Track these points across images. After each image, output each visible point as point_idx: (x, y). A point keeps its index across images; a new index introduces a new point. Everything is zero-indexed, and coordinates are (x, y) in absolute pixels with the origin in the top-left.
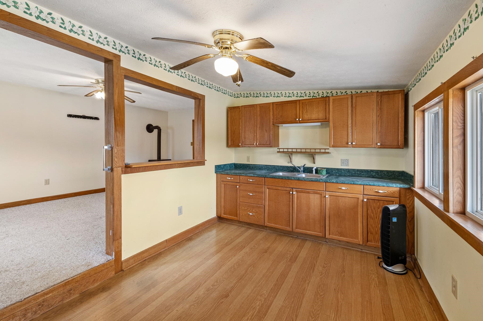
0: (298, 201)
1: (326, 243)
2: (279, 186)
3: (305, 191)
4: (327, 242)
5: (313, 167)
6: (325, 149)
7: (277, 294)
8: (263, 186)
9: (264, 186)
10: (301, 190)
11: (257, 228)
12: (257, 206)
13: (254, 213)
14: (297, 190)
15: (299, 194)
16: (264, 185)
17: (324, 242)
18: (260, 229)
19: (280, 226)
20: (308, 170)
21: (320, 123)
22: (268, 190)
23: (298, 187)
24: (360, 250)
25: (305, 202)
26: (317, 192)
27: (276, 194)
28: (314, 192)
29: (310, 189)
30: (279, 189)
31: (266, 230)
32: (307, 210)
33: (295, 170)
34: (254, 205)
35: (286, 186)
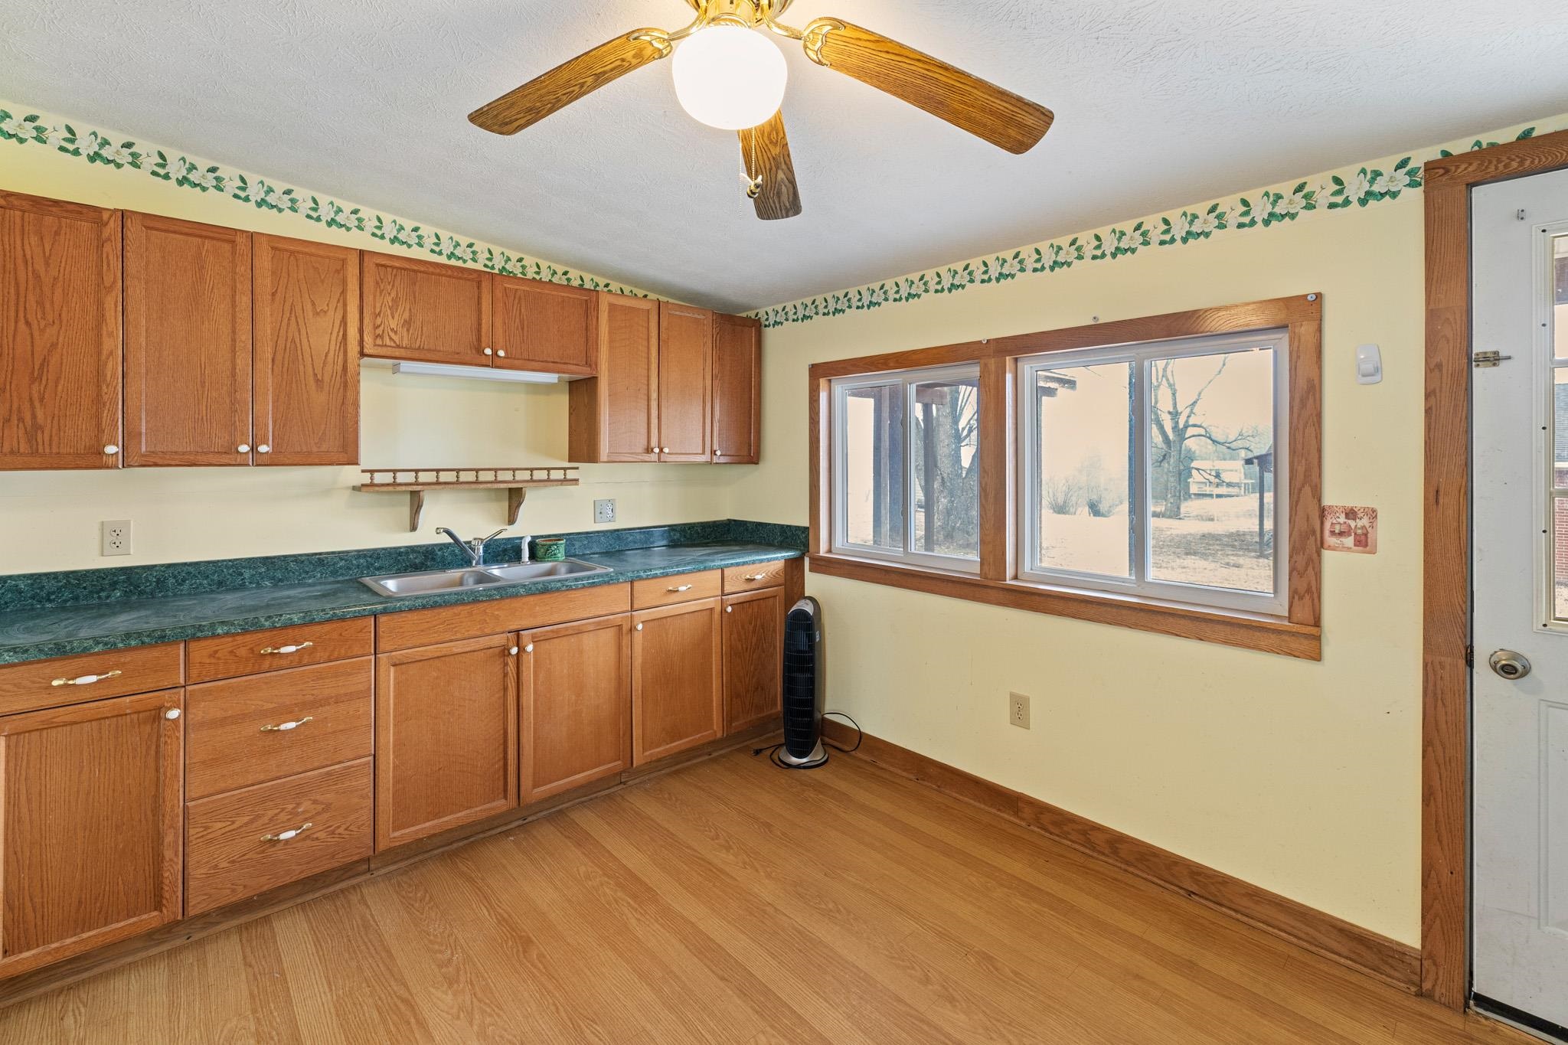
0: (541, 676)
1: (622, 786)
2: (459, 636)
3: (566, 629)
4: (624, 783)
5: (521, 538)
6: (548, 469)
7: (788, 1006)
8: (371, 660)
9: (373, 657)
10: (552, 631)
11: (310, 897)
12: (328, 774)
13: (306, 820)
14: (536, 633)
15: (546, 646)
16: (373, 652)
17: (617, 785)
18: (331, 889)
19: (459, 815)
20: (504, 551)
21: (556, 376)
22: (395, 672)
23: (539, 621)
24: (707, 757)
25: (565, 671)
26: (608, 620)
27: (437, 678)
28: (599, 623)
29: (585, 616)
30: (456, 650)
31: (368, 876)
32: (574, 697)
33: (433, 559)
34: (304, 778)
35: (487, 631)
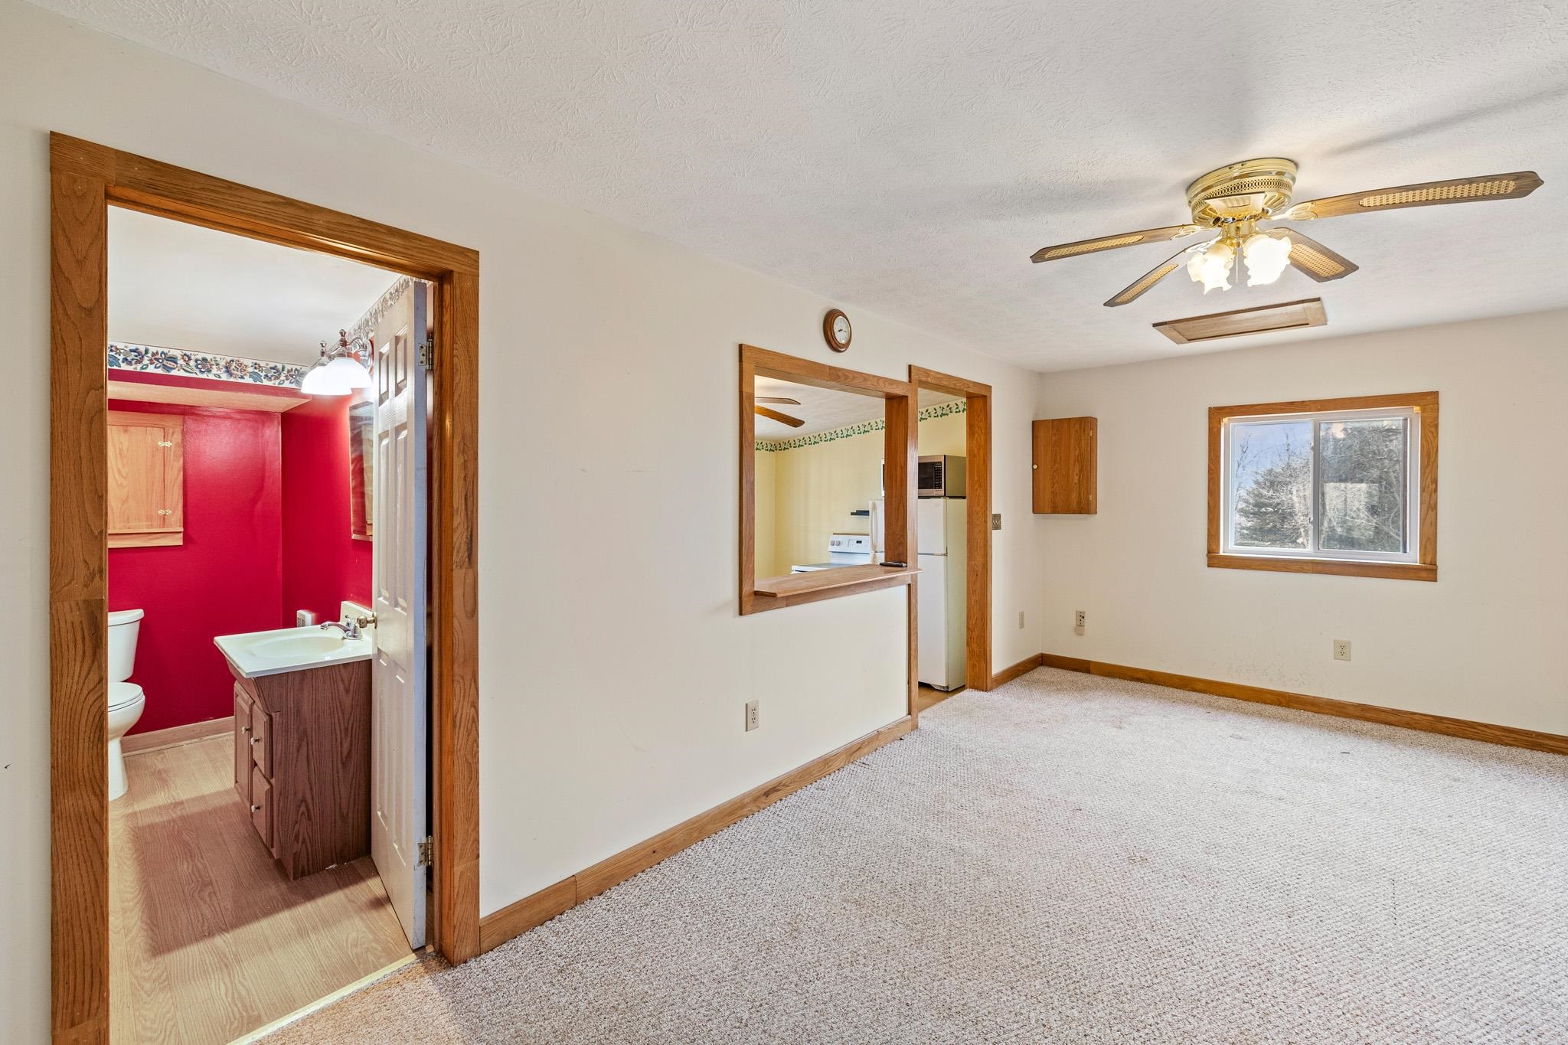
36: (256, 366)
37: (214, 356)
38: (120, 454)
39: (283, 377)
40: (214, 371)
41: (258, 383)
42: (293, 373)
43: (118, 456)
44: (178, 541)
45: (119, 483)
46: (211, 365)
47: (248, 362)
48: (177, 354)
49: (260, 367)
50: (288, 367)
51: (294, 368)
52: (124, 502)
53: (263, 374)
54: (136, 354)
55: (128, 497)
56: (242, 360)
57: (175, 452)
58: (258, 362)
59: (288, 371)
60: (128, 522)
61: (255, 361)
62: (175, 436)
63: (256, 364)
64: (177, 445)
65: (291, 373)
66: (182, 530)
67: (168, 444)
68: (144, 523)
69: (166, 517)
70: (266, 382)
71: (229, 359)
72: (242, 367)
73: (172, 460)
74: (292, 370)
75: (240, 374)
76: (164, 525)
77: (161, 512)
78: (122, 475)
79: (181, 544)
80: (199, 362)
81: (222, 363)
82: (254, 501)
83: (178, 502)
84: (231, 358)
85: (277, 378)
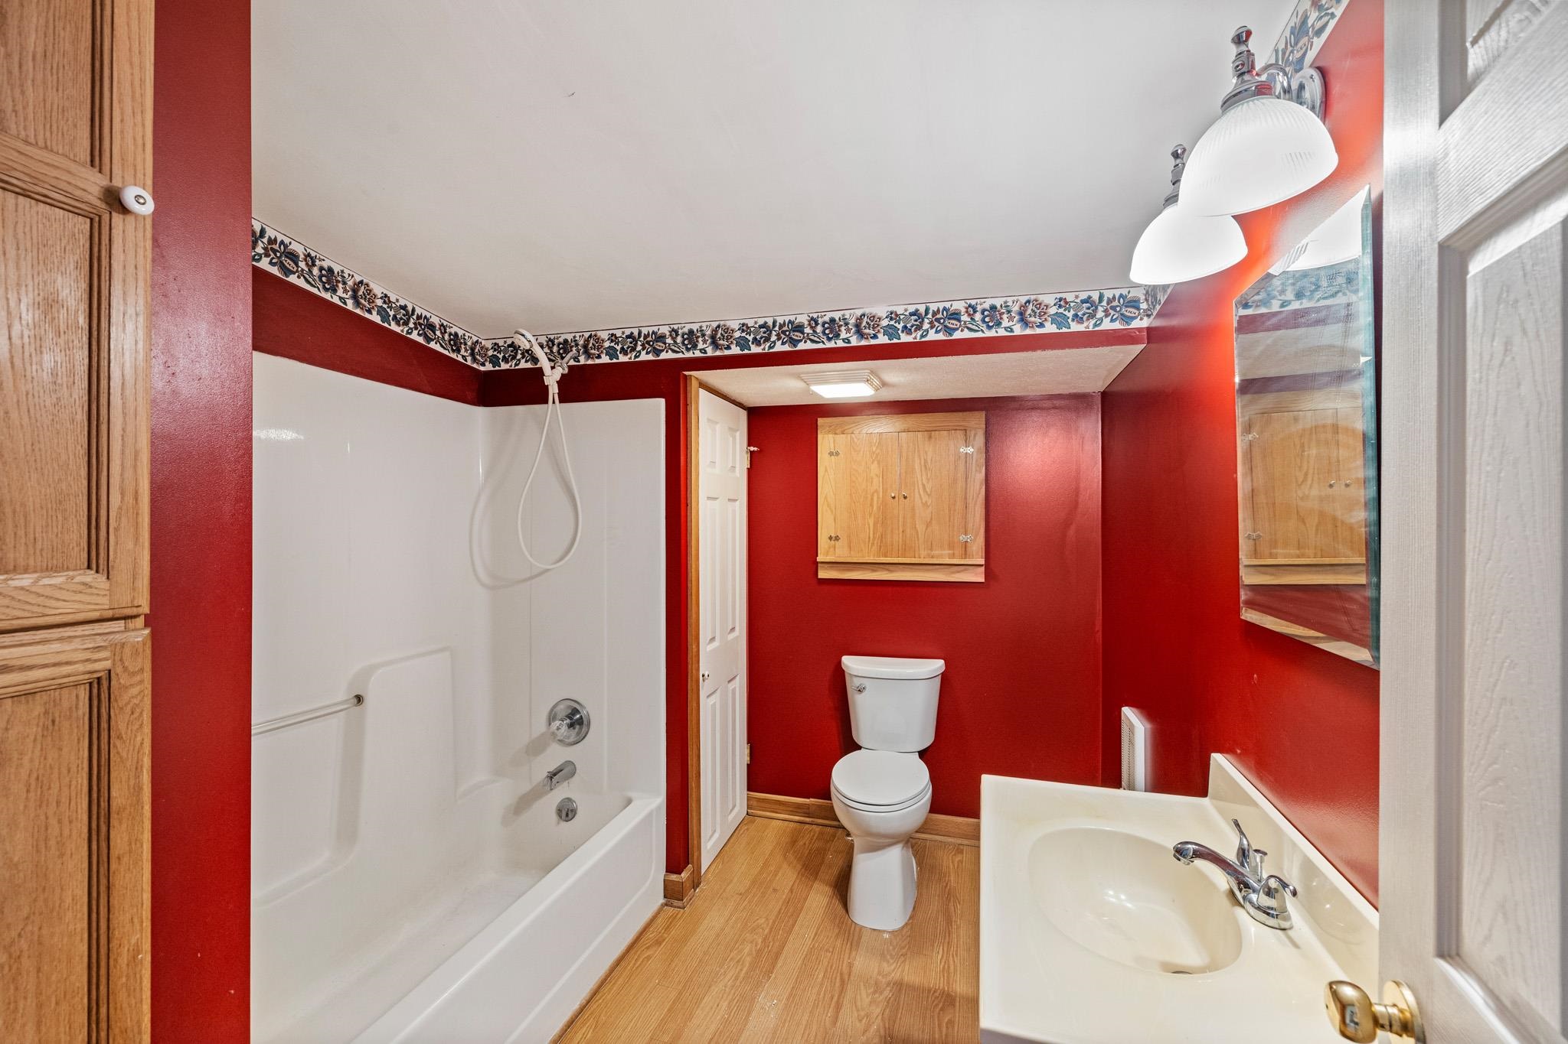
36: (1062, 303)
37: (1004, 299)
38: (925, 466)
39: (1100, 314)
40: (1005, 323)
41: (1064, 330)
42: (1116, 303)
43: (923, 468)
44: (978, 576)
45: (924, 501)
46: (1001, 314)
47: (1049, 299)
48: (960, 306)
49: (1066, 303)
50: (1108, 294)
51: (1117, 293)
52: (928, 525)
53: (1070, 314)
54: (916, 317)
55: (931, 519)
56: (1041, 298)
57: (977, 461)
58: (1063, 296)
59: (1109, 301)
60: (931, 550)
61: (1059, 296)
62: (977, 438)
63: (1060, 300)
64: (979, 450)
65: (1114, 304)
66: (982, 562)
67: (970, 450)
68: (947, 552)
69: (968, 545)
70: (1075, 327)
71: (1023, 300)
72: (1041, 309)
73: (974, 469)
74: (1114, 297)
75: (1038, 320)
76: (965, 555)
77: (963, 538)
78: (927, 492)
79: (983, 581)
80: (986, 313)
81: (1016, 308)
82: (1067, 525)
83: (980, 525)
84: (1026, 298)
85: (1092, 316)
